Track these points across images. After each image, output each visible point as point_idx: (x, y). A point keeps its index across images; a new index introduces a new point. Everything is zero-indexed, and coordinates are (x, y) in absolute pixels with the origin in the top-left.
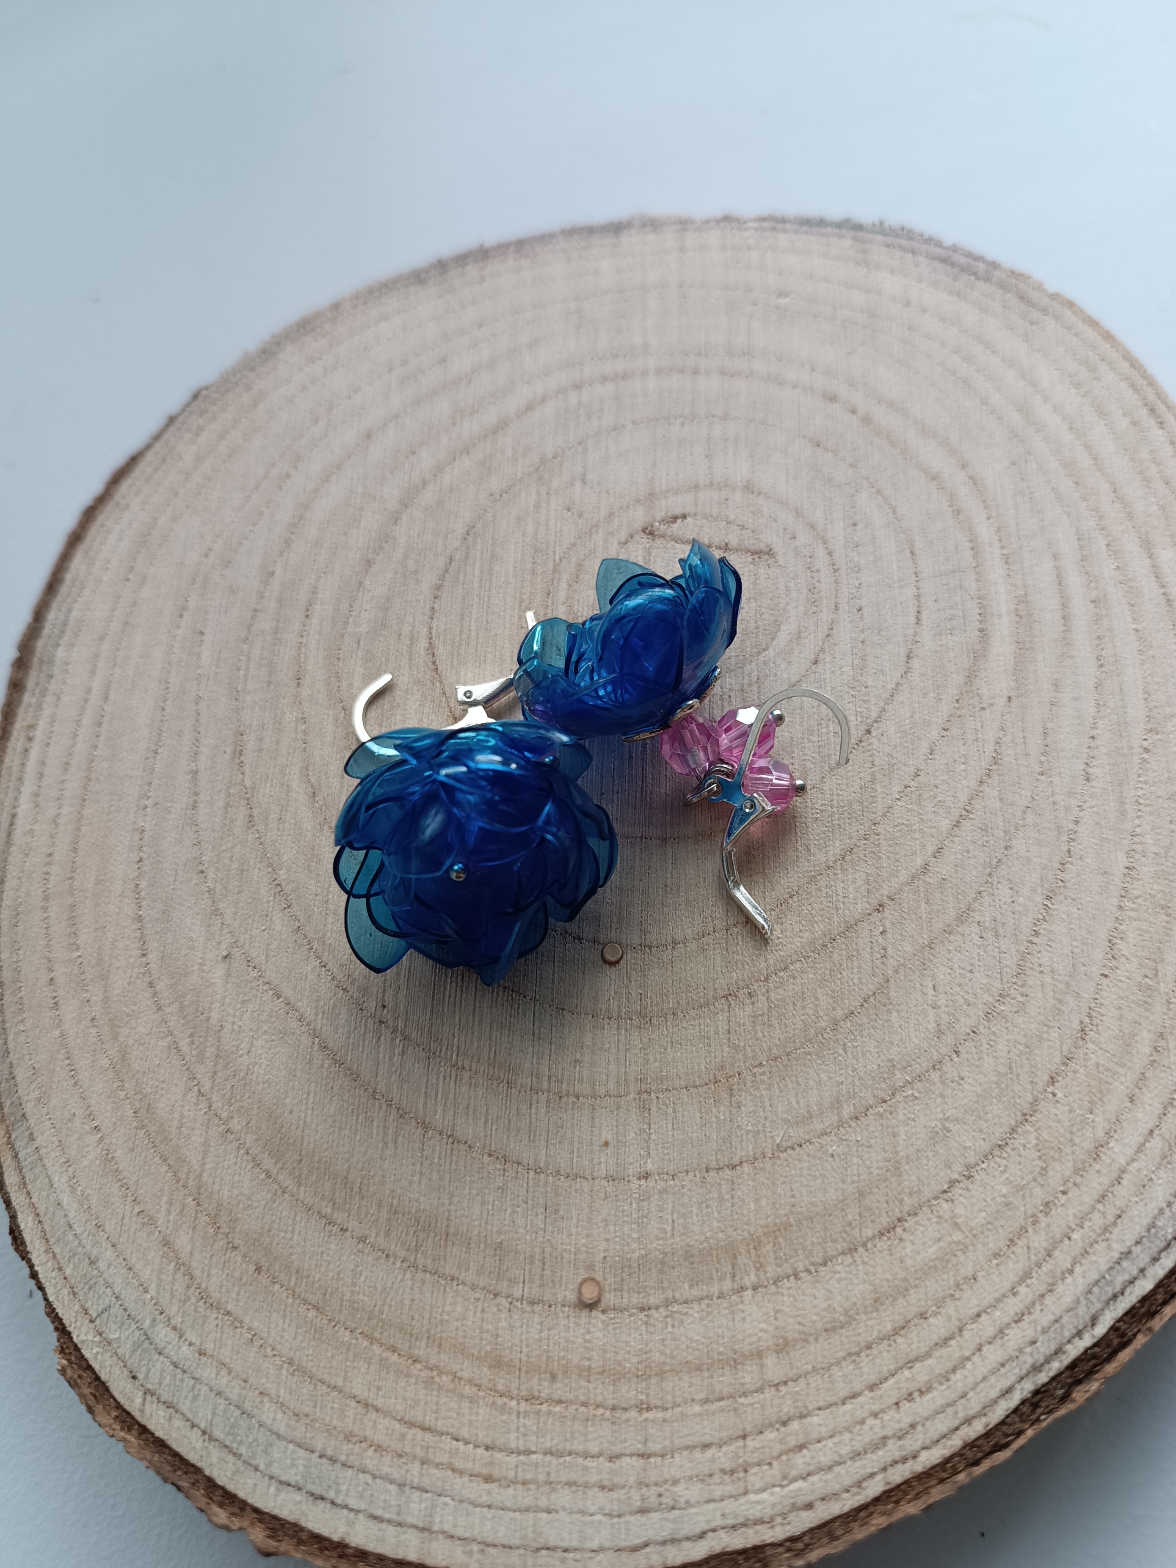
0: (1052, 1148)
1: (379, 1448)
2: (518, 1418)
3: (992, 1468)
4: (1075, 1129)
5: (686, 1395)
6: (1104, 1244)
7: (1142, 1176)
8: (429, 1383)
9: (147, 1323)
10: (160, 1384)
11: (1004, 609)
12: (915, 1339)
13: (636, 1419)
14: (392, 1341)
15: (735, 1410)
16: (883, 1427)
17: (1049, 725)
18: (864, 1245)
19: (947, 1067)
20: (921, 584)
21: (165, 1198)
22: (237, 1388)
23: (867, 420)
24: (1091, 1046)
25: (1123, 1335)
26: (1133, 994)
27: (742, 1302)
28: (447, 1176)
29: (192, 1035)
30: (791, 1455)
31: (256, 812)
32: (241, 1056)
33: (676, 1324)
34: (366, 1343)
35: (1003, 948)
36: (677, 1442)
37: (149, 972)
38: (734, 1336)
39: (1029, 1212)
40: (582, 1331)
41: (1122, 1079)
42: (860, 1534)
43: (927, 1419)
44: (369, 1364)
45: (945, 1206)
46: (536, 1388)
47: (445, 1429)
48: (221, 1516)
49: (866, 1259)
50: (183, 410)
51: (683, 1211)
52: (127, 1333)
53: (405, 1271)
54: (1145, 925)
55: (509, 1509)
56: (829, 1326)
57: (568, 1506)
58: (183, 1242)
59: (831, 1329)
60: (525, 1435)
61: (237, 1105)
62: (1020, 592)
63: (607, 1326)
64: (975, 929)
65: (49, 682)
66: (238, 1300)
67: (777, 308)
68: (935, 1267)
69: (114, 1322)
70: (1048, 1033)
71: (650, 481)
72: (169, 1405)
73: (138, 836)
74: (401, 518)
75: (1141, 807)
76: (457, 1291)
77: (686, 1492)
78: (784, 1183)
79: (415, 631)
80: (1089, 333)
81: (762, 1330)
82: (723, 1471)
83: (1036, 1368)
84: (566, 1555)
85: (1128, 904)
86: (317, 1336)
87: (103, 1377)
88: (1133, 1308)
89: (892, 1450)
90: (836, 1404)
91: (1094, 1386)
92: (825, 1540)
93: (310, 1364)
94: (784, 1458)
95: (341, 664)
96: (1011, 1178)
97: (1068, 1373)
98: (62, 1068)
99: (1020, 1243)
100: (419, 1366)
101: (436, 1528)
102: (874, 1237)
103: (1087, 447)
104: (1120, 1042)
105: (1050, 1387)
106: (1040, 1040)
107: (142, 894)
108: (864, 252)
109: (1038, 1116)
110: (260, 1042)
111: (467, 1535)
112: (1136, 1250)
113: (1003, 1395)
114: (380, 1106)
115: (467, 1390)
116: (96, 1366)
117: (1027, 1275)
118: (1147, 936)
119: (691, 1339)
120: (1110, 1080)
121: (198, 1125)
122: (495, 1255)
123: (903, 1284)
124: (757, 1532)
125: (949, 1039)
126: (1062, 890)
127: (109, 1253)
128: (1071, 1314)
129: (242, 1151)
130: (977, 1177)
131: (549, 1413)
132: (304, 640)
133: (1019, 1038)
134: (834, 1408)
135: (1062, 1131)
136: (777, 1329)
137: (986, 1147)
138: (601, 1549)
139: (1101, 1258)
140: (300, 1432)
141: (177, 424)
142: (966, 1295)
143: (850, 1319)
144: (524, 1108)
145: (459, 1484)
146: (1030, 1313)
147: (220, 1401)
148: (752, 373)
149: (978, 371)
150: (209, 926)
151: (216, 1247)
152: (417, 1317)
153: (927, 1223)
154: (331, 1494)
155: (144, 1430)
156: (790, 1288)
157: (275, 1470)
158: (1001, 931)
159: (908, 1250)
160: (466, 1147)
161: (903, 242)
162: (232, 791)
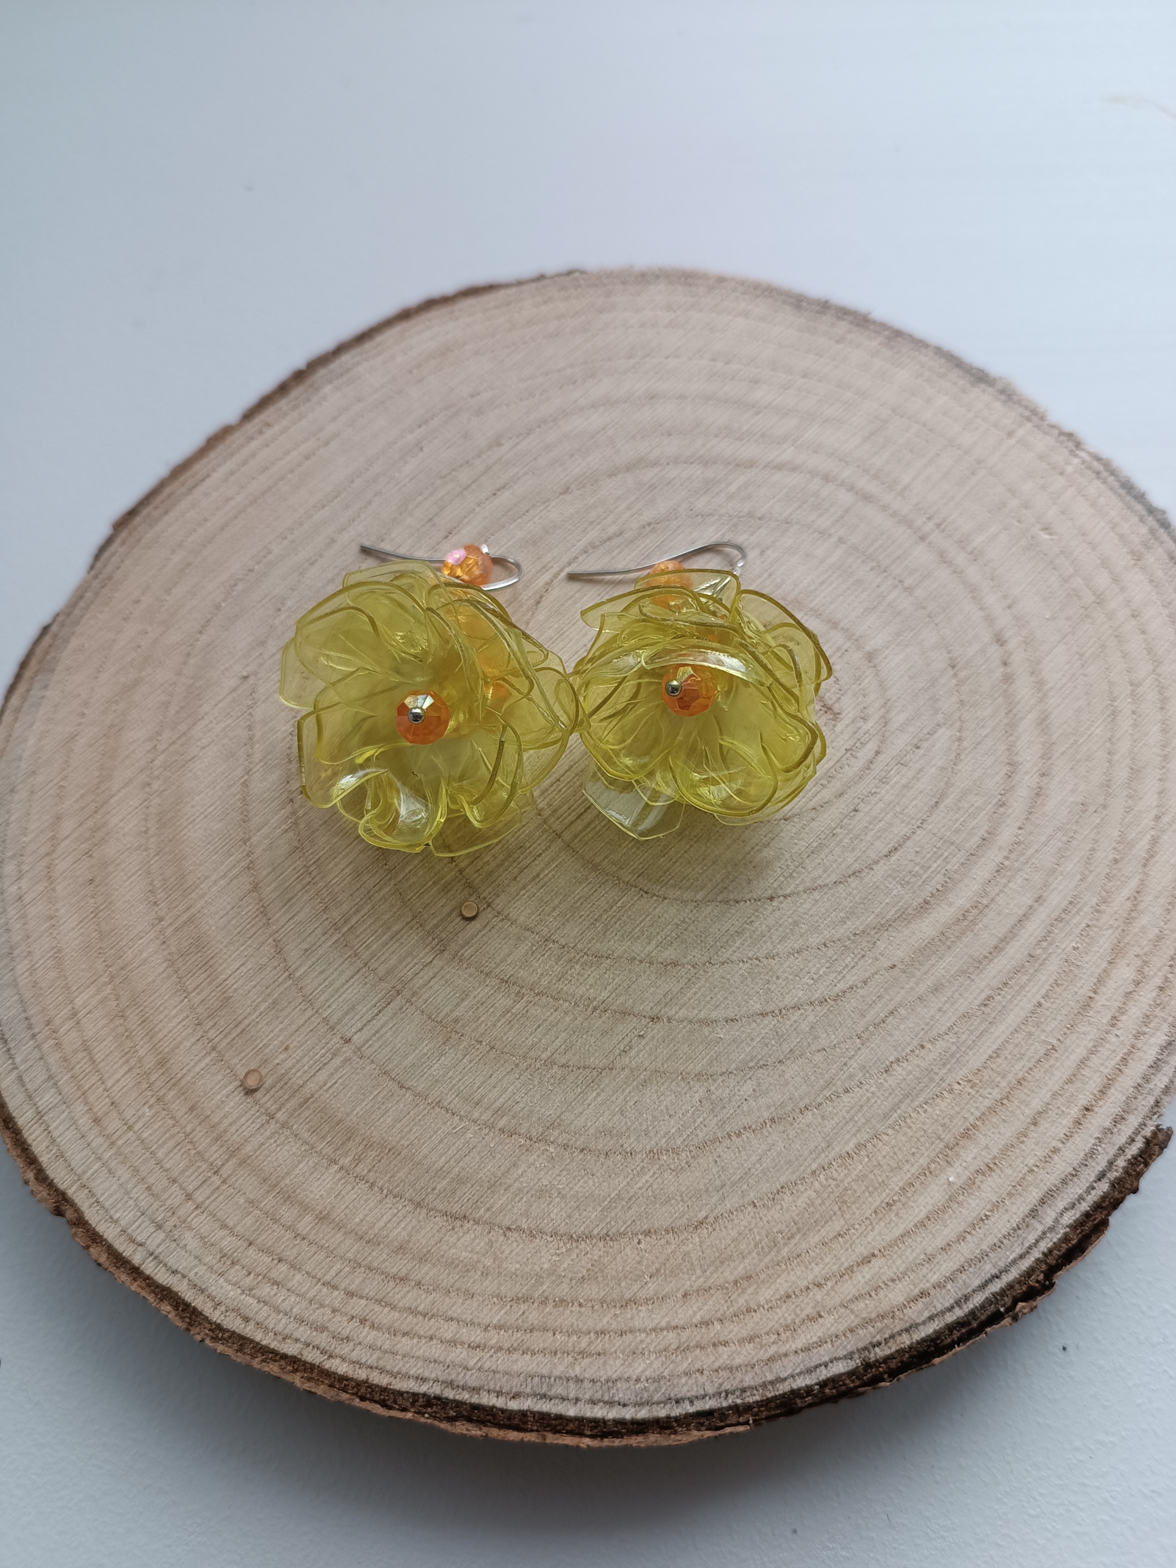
0: (602, 1272)
2: (144, 1105)
3: (369, 1411)
4: (629, 1276)
5: (243, 1187)
6: (572, 1360)
7: (640, 1346)
8: (118, 1036)
12: (401, 1293)
14: (121, 993)
16: (330, 1321)
18: (429, 1210)
19: (591, 1158)
20: (919, 831)
22: (20, 937)
24: (696, 1238)
26: (761, 1235)
27: (327, 1169)
28: (240, 929)
30: (265, 1281)
32: (197, 746)
33: (278, 1142)
34: (107, 980)
35: (707, 1122)
36: (212, 1207)
37: (193, 646)
38: (302, 1183)
40: (225, 1093)
41: (694, 1278)
42: (257, 1364)
43: (360, 1344)
44: (98, 993)
45: (501, 1237)
47: (101, 1070)
49: (421, 1219)
51: (347, 1082)
53: (166, 960)
54: (818, 1201)
55: (91, 1149)
57: (122, 1180)
59: (360, 1237)
60: (138, 1118)
62: (984, 901)
64: (702, 1092)
66: (65, 888)
67: (1032, 537)
68: (457, 1266)
70: (678, 1203)
73: (264, 554)
74: (616, 476)
76: (181, 1001)
77: (190, 1240)
81: (321, 1196)
82: (221, 1250)
83: (452, 1385)
84: (96, 1205)
86: (87, 950)
88: (549, 1414)
90: (319, 1280)
91: (476, 1432)
93: (68, 962)
94: (260, 1278)
96: (557, 1264)
97: (469, 1408)
99: (522, 1306)
100: (122, 1021)
101: (46, 1119)
104: (718, 1255)
105: (450, 1404)
108: (1147, 547)
109: (616, 1246)
110: (215, 748)
111: (57, 1140)
112: (587, 1384)
115: (133, 1061)
117: (505, 1327)
120: (685, 1270)
121: (137, 765)
122: (221, 1001)
123: (428, 1255)
124: (205, 1302)
125: (611, 1143)
126: (787, 1124)
127: (25, 795)
128: (507, 1377)
129: (146, 804)
130: (538, 1240)
131: (163, 1119)
132: (478, 509)
133: (656, 1186)
134: (315, 1281)
135: (620, 1268)
136: (330, 1204)
137: (562, 1229)
138: (116, 1222)
139: (561, 1366)
140: (28, 994)
141: (541, 284)
142: (457, 1300)
143: (376, 1242)
146: (483, 1350)
148: (963, 572)
149: (1134, 713)
150: (252, 648)
152: (147, 993)
153: (480, 1236)
158: (718, 1109)
159: (451, 1239)
160: (266, 922)
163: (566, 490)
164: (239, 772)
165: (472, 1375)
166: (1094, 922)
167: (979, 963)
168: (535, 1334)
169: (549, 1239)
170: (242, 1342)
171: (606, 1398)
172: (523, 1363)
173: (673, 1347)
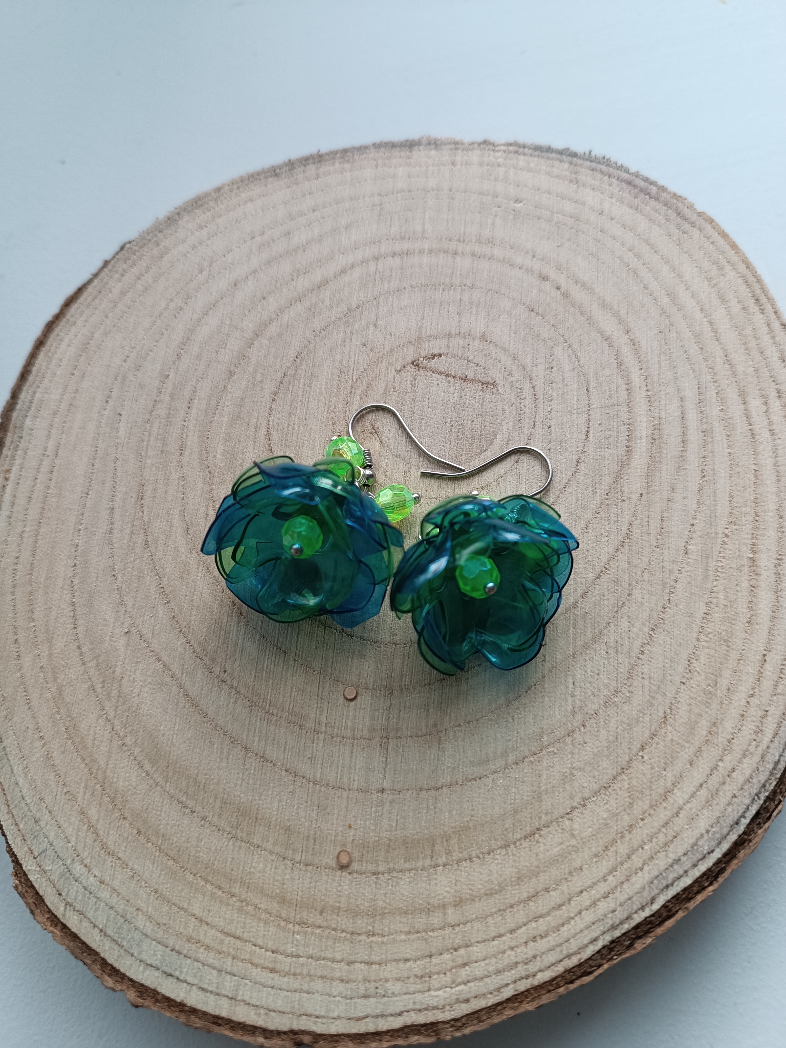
0: (637, 791)
1: (207, 947)
2: (293, 935)
3: (581, 986)
4: (653, 780)
5: (397, 928)
6: (664, 853)
7: (692, 813)
8: (240, 910)
9: (69, 861)
10: (76, 899)
11: (644, 433)
12: (541, 904)
13: (365, 941)
14: (219, 883)
15: (426, 939)
16: (516, 956)
17: (666, 515)
18: (515, 843)
19: (577, 735)
20: (591, 412)
21: (83, 785)
22: (123, 905)
23: (566, 295)
24: (669, 728)
25: (670, 911)
26: (700, 696)
27: (436, 874)
28: (259, 782)
29: (103, 682)
30: (458, 969)
31: (150, 538)
32: (134, 697)
33: (394, 884)
34: (203, 883)
35: (620, 661)
36: (389, 957)
37: (77, 639)
38: (429, 894)
39: (619, 830)
40: (336, 885)
41: (687, 750)
42: (496, 1019)
43: (543, 953)
44: (204, 896)
45: (567, 823)
46: (305, 917)
47: (248, 939)
48: (110, 982)
49: (515, 853)
50: (114, 257)
51: (403, 814)
52: (56, 867)
53: (229, 840)
54: (712, 652)
55: (284, 990)
56: (488, 892)
57: (320, 990)
58: (93, 813)
59: (490, 894)
60: (297, 946)
61: (130, 728)
62: (656, 422)
63: (352, 882)
64: (603, 647)
65: (19, 442)
66: (125, 851)
67: (514, 210)
68: (557, 860)
69: (49, 860)
70: (643, 718)
71: (419, 328)
72: (80, 913)
73: (74, 549)
74: (253, 344)
75: (718, 574)
76: (261, 855)
77: (393, 987)
78: (468, 801)
79: (259, 423)
80: (721, 242)
81: (447, 892)
82: (416, 976)
83: (614, 927)
84: (317, 1020)
85: (703, 637)
86: (173, 876)
87: (41, 893)
88: (678, 894)
89: (521, 970)
90: (488, 940)
91: (649, 940)
92: (475, 1022)
93: (168, 894)
94: (454, 970)
95: (209, 442)
96: (610, 808)
97: (633, 932)
98: (21, 697)
99: (612, 849)
100: (234, 899)
101: (239, 998)
102: (521, 839)
103: (711, 323)
104: (688, 727)
105: (622, 939)
106: (638, 721)
107: (75, 588)
108: (576, 173)
109: (631, 770)
110: (146, 689)
111: (258, 1004)
112: (684, 859)
113: (591, 942)
114: (220, 735)
115: (263, 916)
116: (37, 886)
117: (614, 869)
118: (713, 659)
119: (402, 894)
120: (679, 750)
121: (105, 739)
122: (285, 834)
123: (537, 869)
124: (434, 1014)
125: (579, 717)
126: (662, 625)
127: (47, 816)
128: (638, 895)
129: (132, 758)
130: (589, 806)
131: (313, 933)
132: (186, 424)
133: (624, 719)
134: (487, 943)
135: (645, 780)
136: (456, 891)
137: (596, 787)
138: (339, 1018)
139: (661, 862)
140: (159, 935)
141: (110, 267)
142: (575, 879)
143: (501, 889)
144: (309, 743)
145: (255, 972)
146: (613, 893)
147: (112, 912)
148: (493, 256)
149: (644, 265)
150: (117, 611)
151: (113, 817)
152: (235, 869)
153: (555, 833)
154: (177, 974)
155: (64, 927)
156: (466, 867)
157: (144, 956)
158: (620, 649)
159: (541, 849)
160: (271, 765)
161: (603, 167)
162: (135, 523)
163: (231, 374)
164: (175, 690)
165: (620, 911)
166: (719, 389)
167: (682, 457)
168: (634, 857)
169: (594, 799)
170: (475, 1015)
171: (700, 857)
172: (640, 880)
173: (710, 796)
